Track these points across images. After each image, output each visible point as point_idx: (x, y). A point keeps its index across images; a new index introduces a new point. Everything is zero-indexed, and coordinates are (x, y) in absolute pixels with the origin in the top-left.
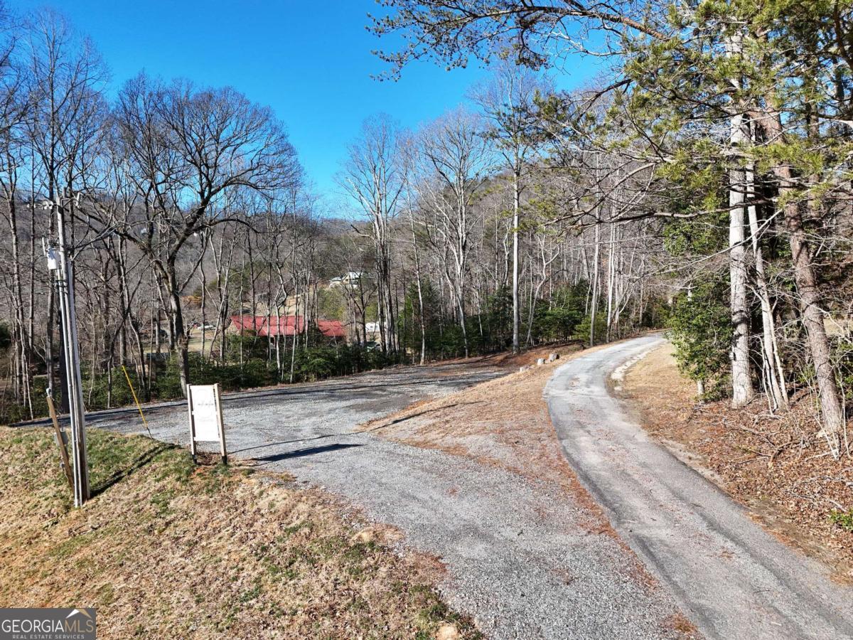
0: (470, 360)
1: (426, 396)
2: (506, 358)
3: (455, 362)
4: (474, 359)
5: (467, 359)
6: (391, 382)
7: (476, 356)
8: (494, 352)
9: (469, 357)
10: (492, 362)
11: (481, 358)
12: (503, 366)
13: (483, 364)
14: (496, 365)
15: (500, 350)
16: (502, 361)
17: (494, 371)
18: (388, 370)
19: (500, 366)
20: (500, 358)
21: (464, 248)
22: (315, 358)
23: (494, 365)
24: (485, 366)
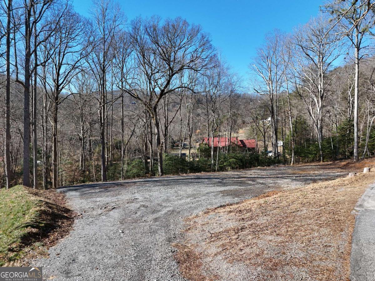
0: (324, 163)
1: (279, 187)
2: (348, 163)
3: (313, 164)
4: (326, 163)
5: (321, 163)
6: (264, 175)
7: (328, 162)
8: (341, 159)
9: (323, 161)
10: (338, 166)
11: (331, 163)
12: (345, 169)
13: (332, 166)
14: (341, 168)
15: (345, 158)
16: (345, 165)
17: (337, 172)
18: (268, 168)
19: (343, 169)
20: (343, 163)
21: (322, 97)
22: (231, 158)
23: (338, 168)
24: (333, 168)
